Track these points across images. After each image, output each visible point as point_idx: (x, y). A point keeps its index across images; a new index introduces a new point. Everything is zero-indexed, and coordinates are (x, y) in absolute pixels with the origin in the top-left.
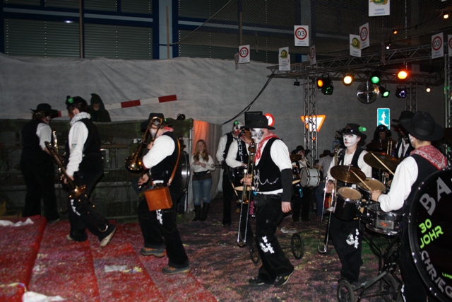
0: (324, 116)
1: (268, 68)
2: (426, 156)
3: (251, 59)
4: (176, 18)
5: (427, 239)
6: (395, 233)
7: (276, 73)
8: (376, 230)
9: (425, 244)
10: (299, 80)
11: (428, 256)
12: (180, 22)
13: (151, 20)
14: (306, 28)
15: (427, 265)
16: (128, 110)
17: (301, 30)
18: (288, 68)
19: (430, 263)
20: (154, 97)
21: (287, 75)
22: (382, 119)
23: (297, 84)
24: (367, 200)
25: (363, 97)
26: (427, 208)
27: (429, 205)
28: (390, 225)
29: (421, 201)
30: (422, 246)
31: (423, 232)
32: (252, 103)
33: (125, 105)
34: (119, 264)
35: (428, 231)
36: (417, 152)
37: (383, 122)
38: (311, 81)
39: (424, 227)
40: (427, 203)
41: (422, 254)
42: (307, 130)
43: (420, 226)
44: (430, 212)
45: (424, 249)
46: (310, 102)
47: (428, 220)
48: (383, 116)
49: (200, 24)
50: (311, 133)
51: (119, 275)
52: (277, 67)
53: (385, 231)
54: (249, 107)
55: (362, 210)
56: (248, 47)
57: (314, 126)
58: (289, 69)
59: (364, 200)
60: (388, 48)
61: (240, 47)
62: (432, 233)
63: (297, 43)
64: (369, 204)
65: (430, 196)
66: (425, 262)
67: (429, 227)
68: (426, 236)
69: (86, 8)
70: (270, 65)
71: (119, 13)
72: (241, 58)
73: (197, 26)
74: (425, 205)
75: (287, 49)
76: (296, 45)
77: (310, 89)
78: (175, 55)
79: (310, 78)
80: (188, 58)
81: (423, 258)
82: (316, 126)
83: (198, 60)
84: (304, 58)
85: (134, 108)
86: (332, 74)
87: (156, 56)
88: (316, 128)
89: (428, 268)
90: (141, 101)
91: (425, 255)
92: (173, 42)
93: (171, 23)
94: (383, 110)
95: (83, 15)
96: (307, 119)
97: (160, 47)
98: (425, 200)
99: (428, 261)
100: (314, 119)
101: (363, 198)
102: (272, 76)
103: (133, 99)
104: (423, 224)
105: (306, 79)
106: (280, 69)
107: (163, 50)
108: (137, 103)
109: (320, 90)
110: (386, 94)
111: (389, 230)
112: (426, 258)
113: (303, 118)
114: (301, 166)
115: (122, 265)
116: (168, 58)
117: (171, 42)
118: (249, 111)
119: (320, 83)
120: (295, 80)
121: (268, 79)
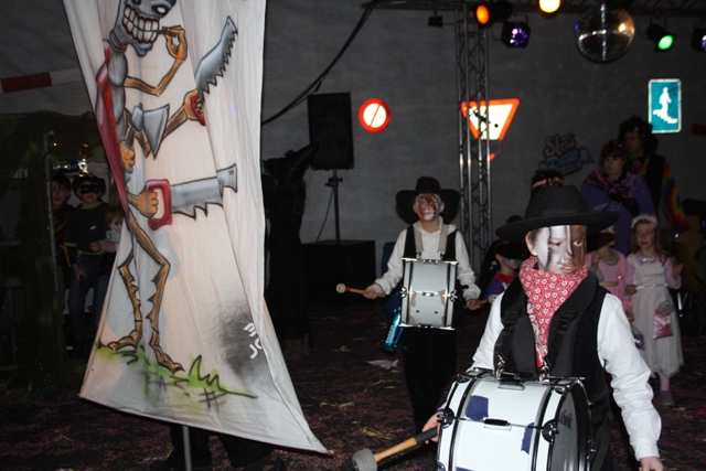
0: (516, 102)
10: (441, 13)
16: (20, 97)
22: (660, 107)
23: (436, 22)
25: (592, 47)
32: (326, 73)
37: (663, 114)
48: (665, 98)
54: (318, 82)
85: (35, 91)
90: (52, 74)
102: (373, 4)
103: (36, 68)
105: (461, 9)
110: (665, 42)
118: (320, 92)
119: (482, 15)
120: (430, 14)
121: (363, 11)
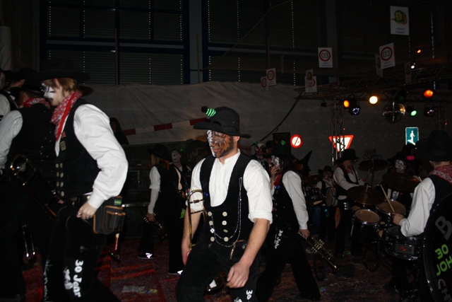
0: (352, 136)
1: (295, 90)
2: (444, 176)
3: (277, 82)
4: (206, 44)
5: (443, 266)
6: (416, 258)
7: (303, 94)
8: (396, 254)
9: (441, 271)
10: (326, 101)
11: (445, 285)
12: (210, 48)
13: (182, 47)
14: (330, 50)
15: (444, 295)
16: (160, 133)
17: (325, 52)
18: (315, 89)
19: (448, 293)
20: (186, 120)
21: (314, 97)
22: (410, 138)
23: (324, 105)
24: (386, 222)
25: (389, 117)
26: (443, 232)
27: (446, 228)
28: (410, 249)
29: (436, 224)
30: (438, 274)
31: (439, 258)
32: (280, 124)
33: (158, 128)
34: (137, 285)
35: (445, 257)
36: (435, 173)
37: (411, 141)
38: (338, 102)
39: (440, 253)
40: (443, 226)
41: (439, 283)
42: (335, 149)
43: (436, 251)
44: (447, 237)
45: (440, 277)
46: (338, 122)
47: (444, 246)
48: (412, 135)
49: (228, 49)
50: (338, 153)
51: (135, 296)
52: (304, 90)
53: (405, 256)
54: (277, 128)
55: (381, 234)
56: (274, 70)
57: (342, 146)
58: (316, 91)
59: (383, 223)
60: (413, 67)
61: (268, 71)
62: (449, 260)
63: (321, 64)
64: (388, 227)
65: (446, 220)
66: (443, 291)
67: (446, 253)
68: (443, 263)
69: (121, 37)
70: (298, 87)
71: (152, 42)
72: (268, 82)
73: (225, 52)
74: (441, 228)
75: (311, 71)
76: (320, 66)
77: (337, 110)
78: (206, 79)
79: (337, 99)
80: (218, 83)
81: (439, 288)
82: (344, 146)
83: (227, 84)
84: (331, 80)
85: (166, 130)
86: (359, 94)
87: (187, 81)
88: (344, 148)
89: (445, 299)
90: (173, 124)
91: (441, 282)
92: (203, 67)
93: (201, 49)
94: (412, 130)
95: (118, 45)
96: (334, 139)
97: (191, 72)
98: (441, 223)
99: (445, 291)
100: (342, 139)
101: (382, 220)
102: (300, 98)
103: (166, 122)
104: (439, 250)
105: (333, 100)
106: (307, 91)
107: (193, 75)
108: (169, 126)
109: (347, 110)
110: (414, 113)
111: (409, 256)
112: (443, 287)
113: (330, 138)
114: (327, 186)
115: (140, 286)
116: (199, 83)
117: (201, 67)
118: (278, 132)
119: (346, 104)
120: (322, 101)
121: (295, 100)
